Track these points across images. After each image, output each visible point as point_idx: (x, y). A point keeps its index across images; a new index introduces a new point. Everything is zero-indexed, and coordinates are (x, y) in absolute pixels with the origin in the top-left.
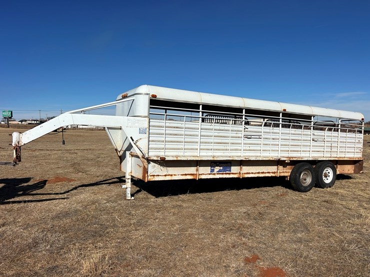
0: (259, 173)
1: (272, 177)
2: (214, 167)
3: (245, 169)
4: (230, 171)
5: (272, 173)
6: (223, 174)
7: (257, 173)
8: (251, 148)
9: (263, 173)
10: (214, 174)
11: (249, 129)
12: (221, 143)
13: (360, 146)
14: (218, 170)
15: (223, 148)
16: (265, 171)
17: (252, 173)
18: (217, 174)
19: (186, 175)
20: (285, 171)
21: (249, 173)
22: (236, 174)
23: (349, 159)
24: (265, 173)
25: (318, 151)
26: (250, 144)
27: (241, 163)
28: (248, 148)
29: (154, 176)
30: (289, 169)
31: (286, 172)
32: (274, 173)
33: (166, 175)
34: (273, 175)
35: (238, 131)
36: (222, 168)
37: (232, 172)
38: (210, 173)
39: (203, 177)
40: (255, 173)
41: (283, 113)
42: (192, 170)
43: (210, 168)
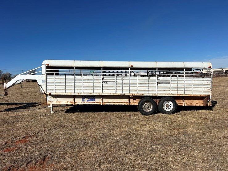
0: (115, 102)
1: (124, 105)
2: (85, 98)
3: (105, 100)
4: (95, 101)
5: (125, 103)
6: (90, 102)
7: (113, 102)
8: (108, 89)
9: (118, 102)
10: (85, 102)
11: (106, 78)
12: (88, 86)
13: (210, 87)
14: (87, 100)
15: (89, 88)
16: (119, 102)
17: (110, 102)
19: (67, 102)
20: (135, 102)
21: (108, 102)
22: (99, 102)
23: (190, 96)
24: (120, 103)
25: (165, 90)
26: (107, 86)
27: (102, 97)
28: (106, 89)
29: (50, 102)
30: (138, 101)
33: (56, 102)
34: (126, 104)
35: (99, 79)
36: (89, 99)
37: (96, 101)
38: (82, 101)
39: (78, 103)
40: (112, 103)
41: (130, 68)
42: (72, 100)
43: (82, 99)
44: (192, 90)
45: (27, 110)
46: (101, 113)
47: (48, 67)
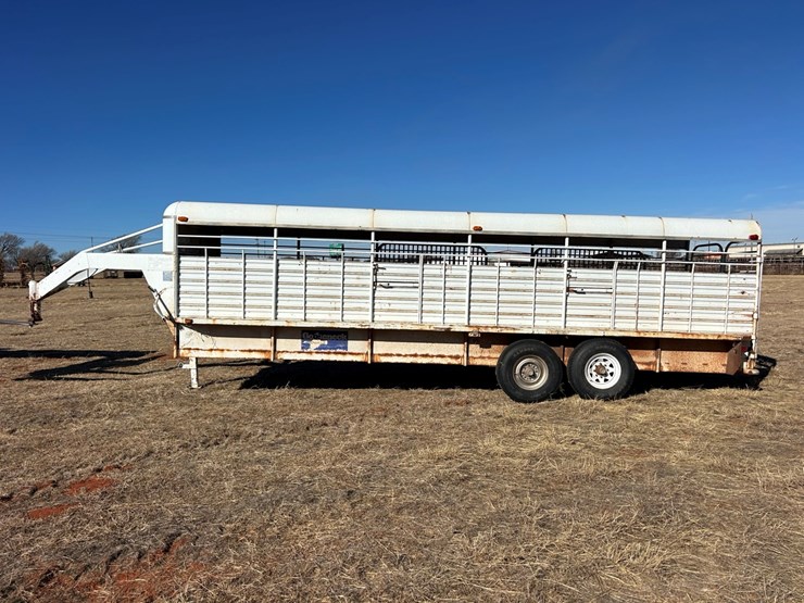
0: (415, 355)
1: (449, 366)
2: (310, 339)
3: (381, 347)
4: (346, 348)
5: (451, 357)
6: (329, 353)
7: (411, 355)
8: (392, 307)
9: (426, 356)
10: (311, 353)
11: (388, 271)
12: (322, 297)
13: (752, 306)
14: (318, 346)
15: (328, 305)
16: (430, 354)
17: (399, 355)
18: (316, 352)
19: (250, 351)
20: (486, 355)
21: (391, 355)
22: (358, 354)
24: (433, 356)
25: (592, 316)
26: (390, 298)
27: (371, 335)
28: (387, 307)
29: (190, 349)
30: (496, 351)
31: (489, 358)
32: (457, 357)
33: (211, 350)
34: (454, 362)
35: (362, 274)
36: (326, 342)
37: (349, 350)
38: (300, 350)
39: (286, 357)
40: (406, 356)
42: (265, 343)
43: (300, 341)
44: (688, 316)
45: (107, 375)
46: (366, 390)
47: (183, 228)
